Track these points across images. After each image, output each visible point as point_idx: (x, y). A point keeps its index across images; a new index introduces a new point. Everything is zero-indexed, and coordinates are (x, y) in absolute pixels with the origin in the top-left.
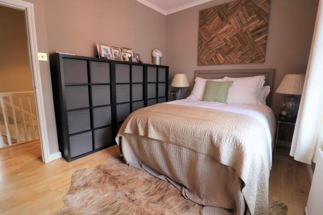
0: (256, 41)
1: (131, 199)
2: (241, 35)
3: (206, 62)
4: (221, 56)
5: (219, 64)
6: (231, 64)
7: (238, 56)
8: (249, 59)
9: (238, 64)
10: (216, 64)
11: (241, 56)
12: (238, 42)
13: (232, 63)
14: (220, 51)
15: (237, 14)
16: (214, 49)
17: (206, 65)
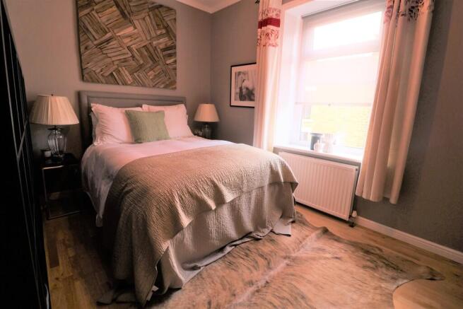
0: (168, 62)
1: (263, 285)
2: (151, 49)
3: (101, 77)
4: (127, 73)
5: (125, 84)
6: (142, 86)
7: (151, 77)
8: (163, 83)
9: (150, 87)
10: (120, 83)
11: (154, 79)
12: (148, 58)
13: (144, 85)
14: (125, 64)
15: (144, 19)
16: (114, 59)
17: (102, 83)
